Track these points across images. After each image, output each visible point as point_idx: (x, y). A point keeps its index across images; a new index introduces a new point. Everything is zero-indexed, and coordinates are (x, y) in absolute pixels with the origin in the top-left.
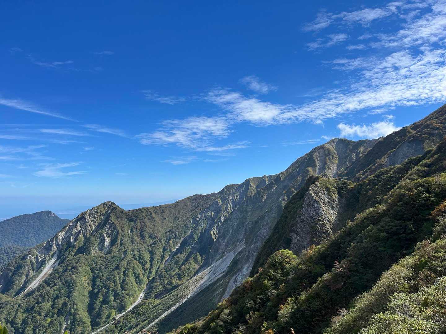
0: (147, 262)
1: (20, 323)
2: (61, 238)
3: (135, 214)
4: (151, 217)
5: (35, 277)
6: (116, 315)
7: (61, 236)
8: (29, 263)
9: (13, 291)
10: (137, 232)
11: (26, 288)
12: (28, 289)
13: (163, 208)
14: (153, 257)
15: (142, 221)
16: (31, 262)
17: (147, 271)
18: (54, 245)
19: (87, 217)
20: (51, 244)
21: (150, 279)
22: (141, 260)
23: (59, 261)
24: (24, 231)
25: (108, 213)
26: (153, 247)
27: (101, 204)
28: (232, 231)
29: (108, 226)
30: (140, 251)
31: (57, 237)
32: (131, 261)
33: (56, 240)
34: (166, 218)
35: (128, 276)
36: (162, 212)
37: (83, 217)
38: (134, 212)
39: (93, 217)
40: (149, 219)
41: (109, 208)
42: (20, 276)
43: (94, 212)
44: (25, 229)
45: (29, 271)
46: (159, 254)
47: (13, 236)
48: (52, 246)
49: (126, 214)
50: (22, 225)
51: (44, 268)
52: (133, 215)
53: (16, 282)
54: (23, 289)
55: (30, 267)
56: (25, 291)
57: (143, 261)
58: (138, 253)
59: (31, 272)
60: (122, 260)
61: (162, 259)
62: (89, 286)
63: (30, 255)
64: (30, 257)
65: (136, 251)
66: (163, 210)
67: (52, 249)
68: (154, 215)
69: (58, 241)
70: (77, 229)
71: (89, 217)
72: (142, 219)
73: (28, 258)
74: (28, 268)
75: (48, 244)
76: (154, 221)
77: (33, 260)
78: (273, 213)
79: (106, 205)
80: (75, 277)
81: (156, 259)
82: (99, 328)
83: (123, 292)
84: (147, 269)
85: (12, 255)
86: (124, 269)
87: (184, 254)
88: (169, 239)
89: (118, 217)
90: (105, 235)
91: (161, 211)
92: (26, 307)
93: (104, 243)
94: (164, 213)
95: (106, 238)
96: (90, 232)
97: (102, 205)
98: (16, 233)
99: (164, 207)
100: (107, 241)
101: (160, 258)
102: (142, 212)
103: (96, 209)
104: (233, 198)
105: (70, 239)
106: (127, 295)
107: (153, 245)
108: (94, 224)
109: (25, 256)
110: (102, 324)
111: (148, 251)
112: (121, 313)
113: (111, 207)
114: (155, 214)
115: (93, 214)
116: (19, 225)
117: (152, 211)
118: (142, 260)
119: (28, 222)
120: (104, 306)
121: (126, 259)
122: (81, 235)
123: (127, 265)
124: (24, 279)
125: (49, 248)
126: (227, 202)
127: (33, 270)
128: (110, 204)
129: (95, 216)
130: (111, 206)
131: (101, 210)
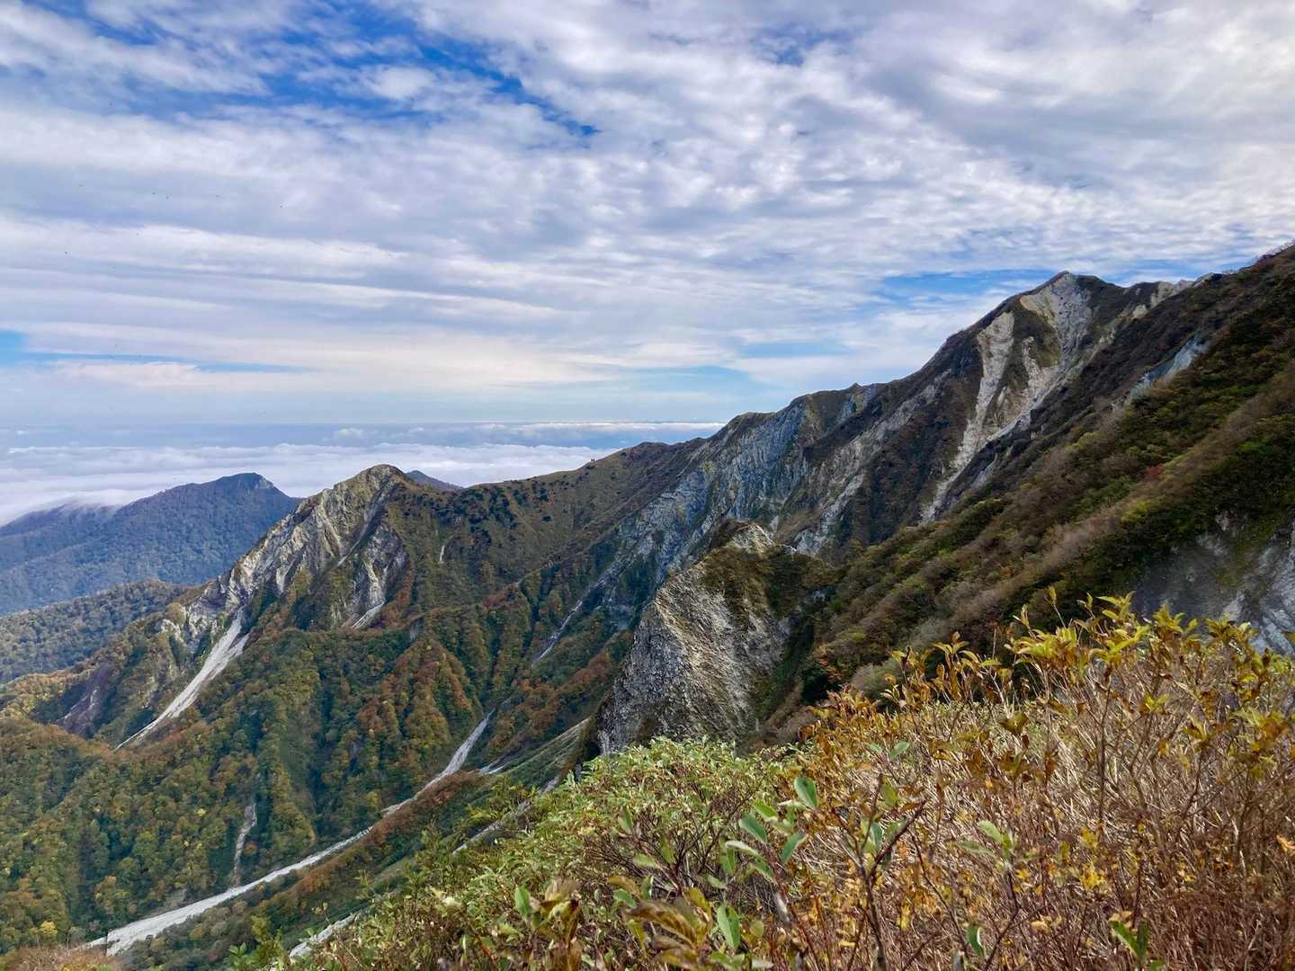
0: (481, 653)
1: (123, 819)
2: (249, 573)
3: (459, 504)
4: (507, 513)
5: (181, 685)
7: (249, 566)
8: (165, 643)
9: (120, 723)
10: (462, 557)
11: (159, 714)
12: (161, 717)
13: (544, 484)
14: (500, 637)
15: (476, 525)
16: (171, 640)
17: (480, 680)
18: (231, 594)
19: (320, 510)
20: (223, 592)
22: (463, 649)
23: (245, 639)
24: (189, 530)
25: (380, 499)
26: (505, 606)
27: (361, 473)
29: (378, 541)
30: (461, 619)
31: (239, 572)
32: (433, 649)
33: (237, 579)
34: (552, 518)
35: (422, 697)
36: (542, 498)
37: (309, 514)
38: (456, 499)
39: (338, 513)
40: (498, 518)
41: (383, 484)
42: (143, 679)
43: (339, 498)
44: (191, 525)
45: (166, 666)
46: (518, 628)
47: (162, 547)
48: (225, 597)
49: (432, 504)
50: (184, 514)
51: (205, 658)
52: (451, 508)
53: (130, 697)
54: (147, 716)
55: (170, 657)
56: (155, 723)
58: (457, 627)
59: (172, 669)
60: (406, 649)
61: (527, 645)
62: (316, 720)
63: (168, 622)
64: (168, 627)
65: (449, 621)
66: (542, 492)
67: (228, 605)
68: (514, 507)
69: (243, 580)
70: (292, 548)
71: (327, 512)
72: (479, 520)
73: (163, 628)
74: (164, 657)
75: (216, 590)
76: (515, 525)
77: (177, 635)
79: (376, 475)
80: (275, 693)
81: (509, 644)
82: (338, 841)
83: (406, 742)
84: (481, 674)
85: (144, 609)
86: (411, 677)
87: (590, 633)
88: (552, 584)
89: (407, 514)
90: (370, 567)
91: (539, 496)
92: (140, 774)
93: (366, 590)
94: (547, 500)
95: (372, 576)
96: (328, 556)
97: (364, 475)
98: (170, 537)
99: (547, 482)
100: (376, 584)
101: (521, 641)
102: (480, 497)
103: (345, 487)
105: (274, 577)
106: (417, 751)
107: (505, 602)
108: (341, 534)
109: (154, 623)
110: (346, 830)
111: (487, 620)
112: (399, 799)
113: (388, 481)
114: (520, 503)
115: (337, 502)
116: (176, 515)
117: (509, 497)
118: (468, 649)
119: (200, 507)
120: (351, 779)
121: (419, 645)
122: (302, 567)
123: (421, 661)
124: (154, 688)
125: (220, 601)
126: (727, 472)
127: (178, 663)
128: (387, 472)
129: (342, 510)
130: (388, 478)
131: (361, 490)
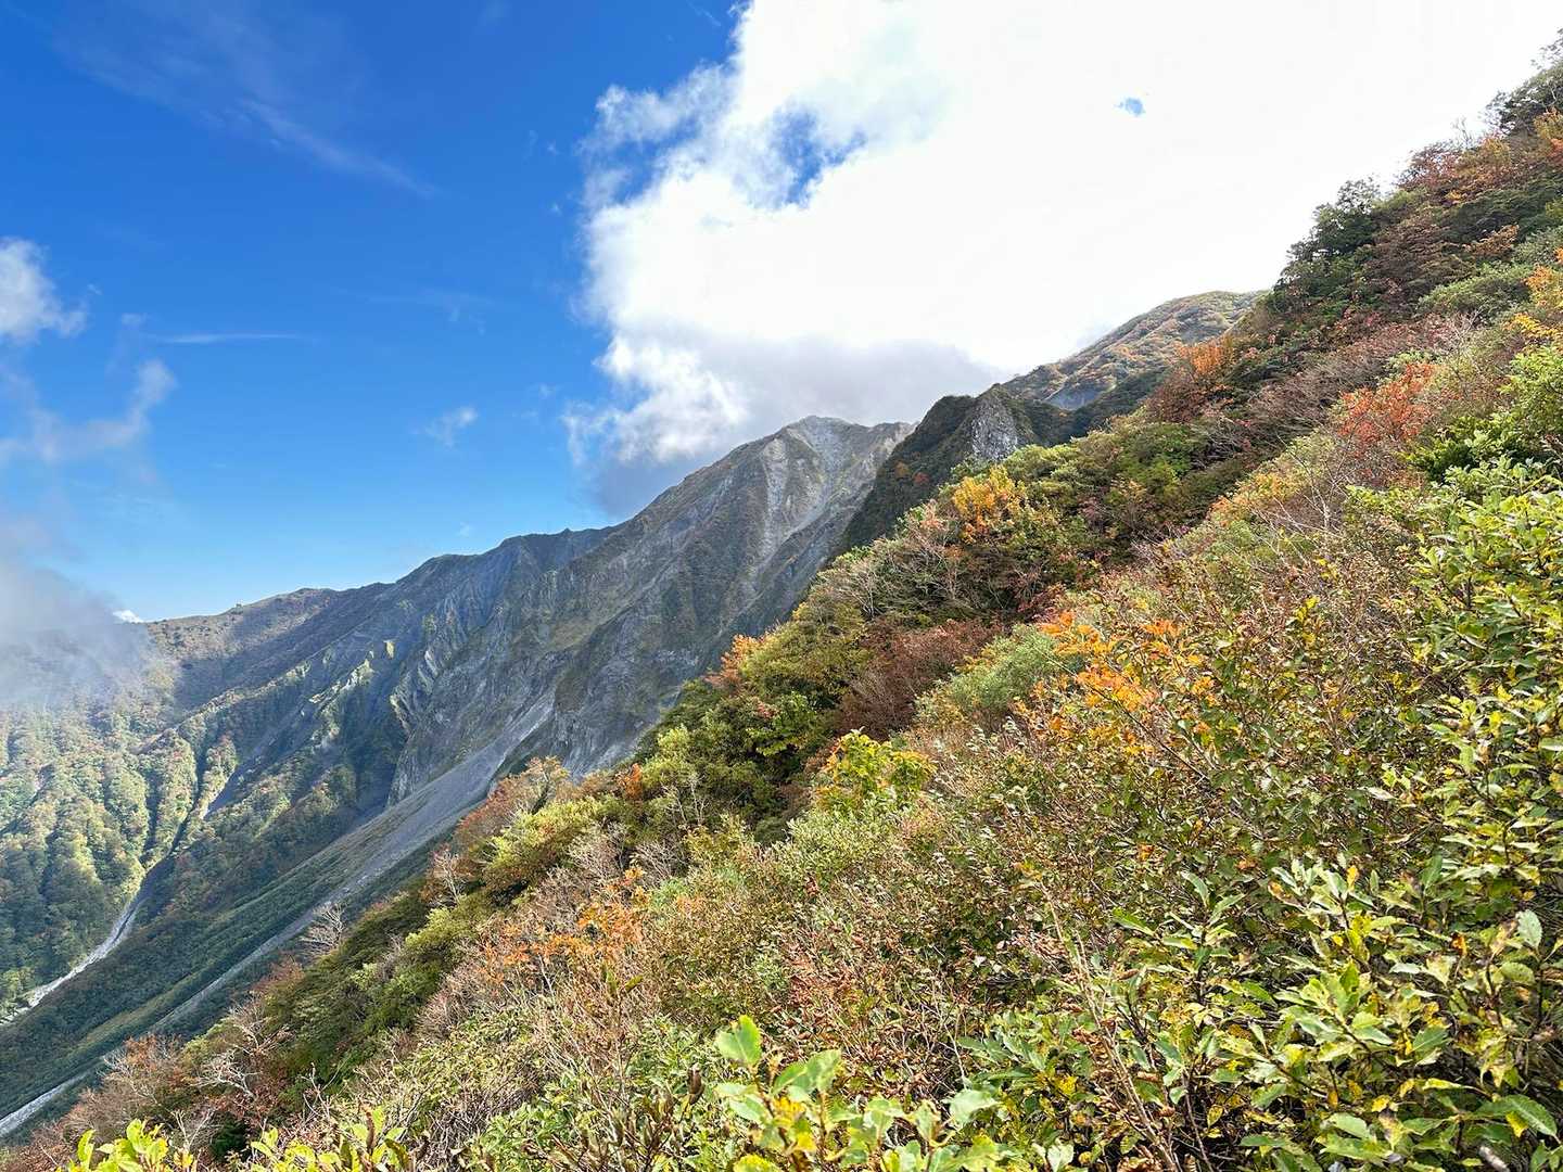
0: (135, 808)
6: (25, 990)
13: (178, 628)
14: (160, 789)
17: (138, 838)
21: (152, 863)
22: (112, 802)
26: (159, 756)
28: (489, 684)
30: (104, 767)
32: (74, 801)
34: (194, 666)
35: (67, 852)
36: (176, 645)
46: (180, 778)
57: (120, 805)
58: (100, 778)
60: (35, 799)
61: (197, 797)
65: (88, 769)
66: (178, 638)
76: (146, 672)
78: (647, 614)
81: (172, 797)
83: (53, 908)
84: (139, 831)
86: (48, 832)
87: (288, 774)
88: (219, 730)
91: (172, 640)
94: (183, 646)
99: (182, 625)
101: (188, 793)
104: (461, 594)
106: (70, 918)
107: (158, 751)
111: (138, 770)
112: (48, 980)
114: (149, 648)
118: (119, 802)
121: (54, 796)
123: (60, 814)
126: (442, 607)
